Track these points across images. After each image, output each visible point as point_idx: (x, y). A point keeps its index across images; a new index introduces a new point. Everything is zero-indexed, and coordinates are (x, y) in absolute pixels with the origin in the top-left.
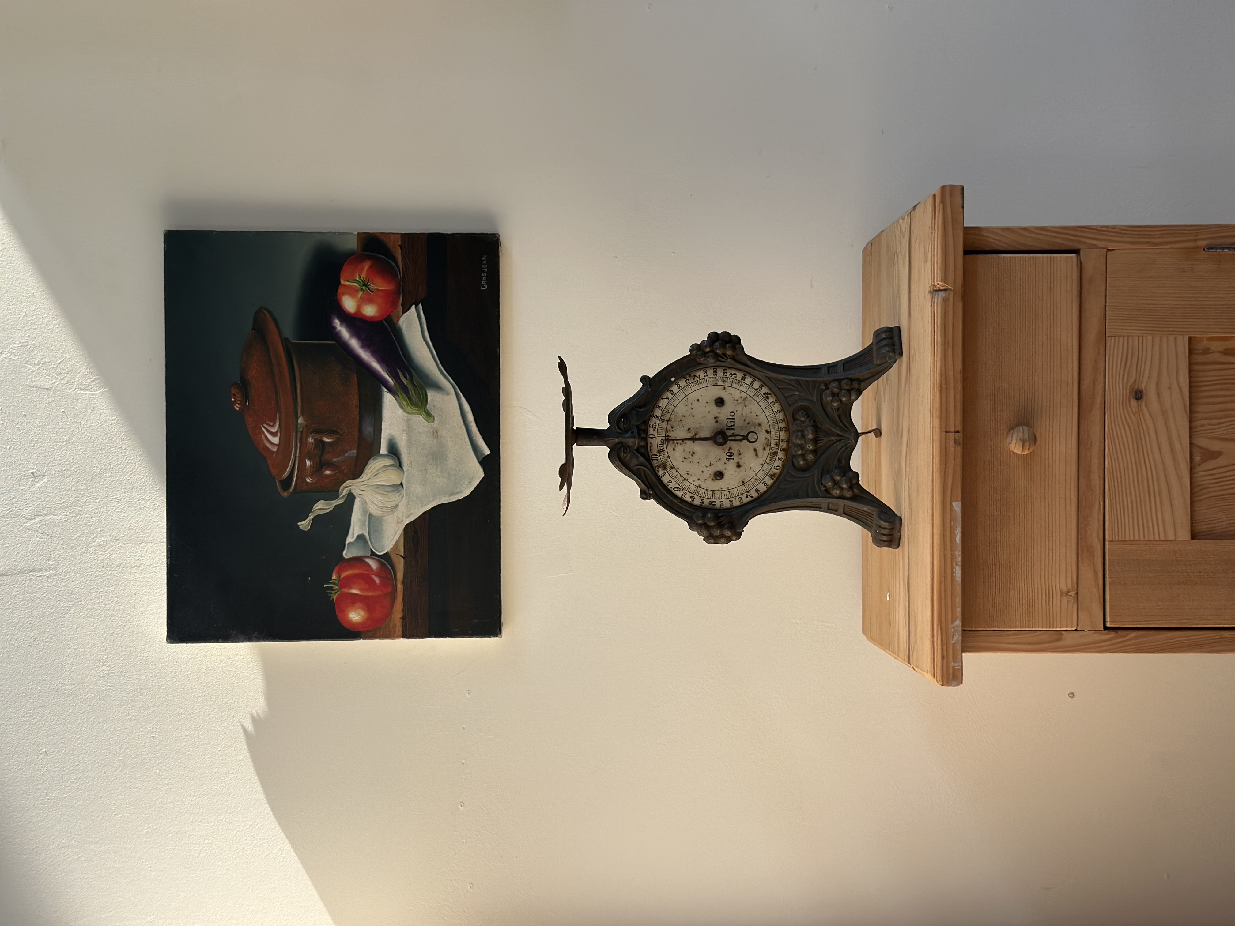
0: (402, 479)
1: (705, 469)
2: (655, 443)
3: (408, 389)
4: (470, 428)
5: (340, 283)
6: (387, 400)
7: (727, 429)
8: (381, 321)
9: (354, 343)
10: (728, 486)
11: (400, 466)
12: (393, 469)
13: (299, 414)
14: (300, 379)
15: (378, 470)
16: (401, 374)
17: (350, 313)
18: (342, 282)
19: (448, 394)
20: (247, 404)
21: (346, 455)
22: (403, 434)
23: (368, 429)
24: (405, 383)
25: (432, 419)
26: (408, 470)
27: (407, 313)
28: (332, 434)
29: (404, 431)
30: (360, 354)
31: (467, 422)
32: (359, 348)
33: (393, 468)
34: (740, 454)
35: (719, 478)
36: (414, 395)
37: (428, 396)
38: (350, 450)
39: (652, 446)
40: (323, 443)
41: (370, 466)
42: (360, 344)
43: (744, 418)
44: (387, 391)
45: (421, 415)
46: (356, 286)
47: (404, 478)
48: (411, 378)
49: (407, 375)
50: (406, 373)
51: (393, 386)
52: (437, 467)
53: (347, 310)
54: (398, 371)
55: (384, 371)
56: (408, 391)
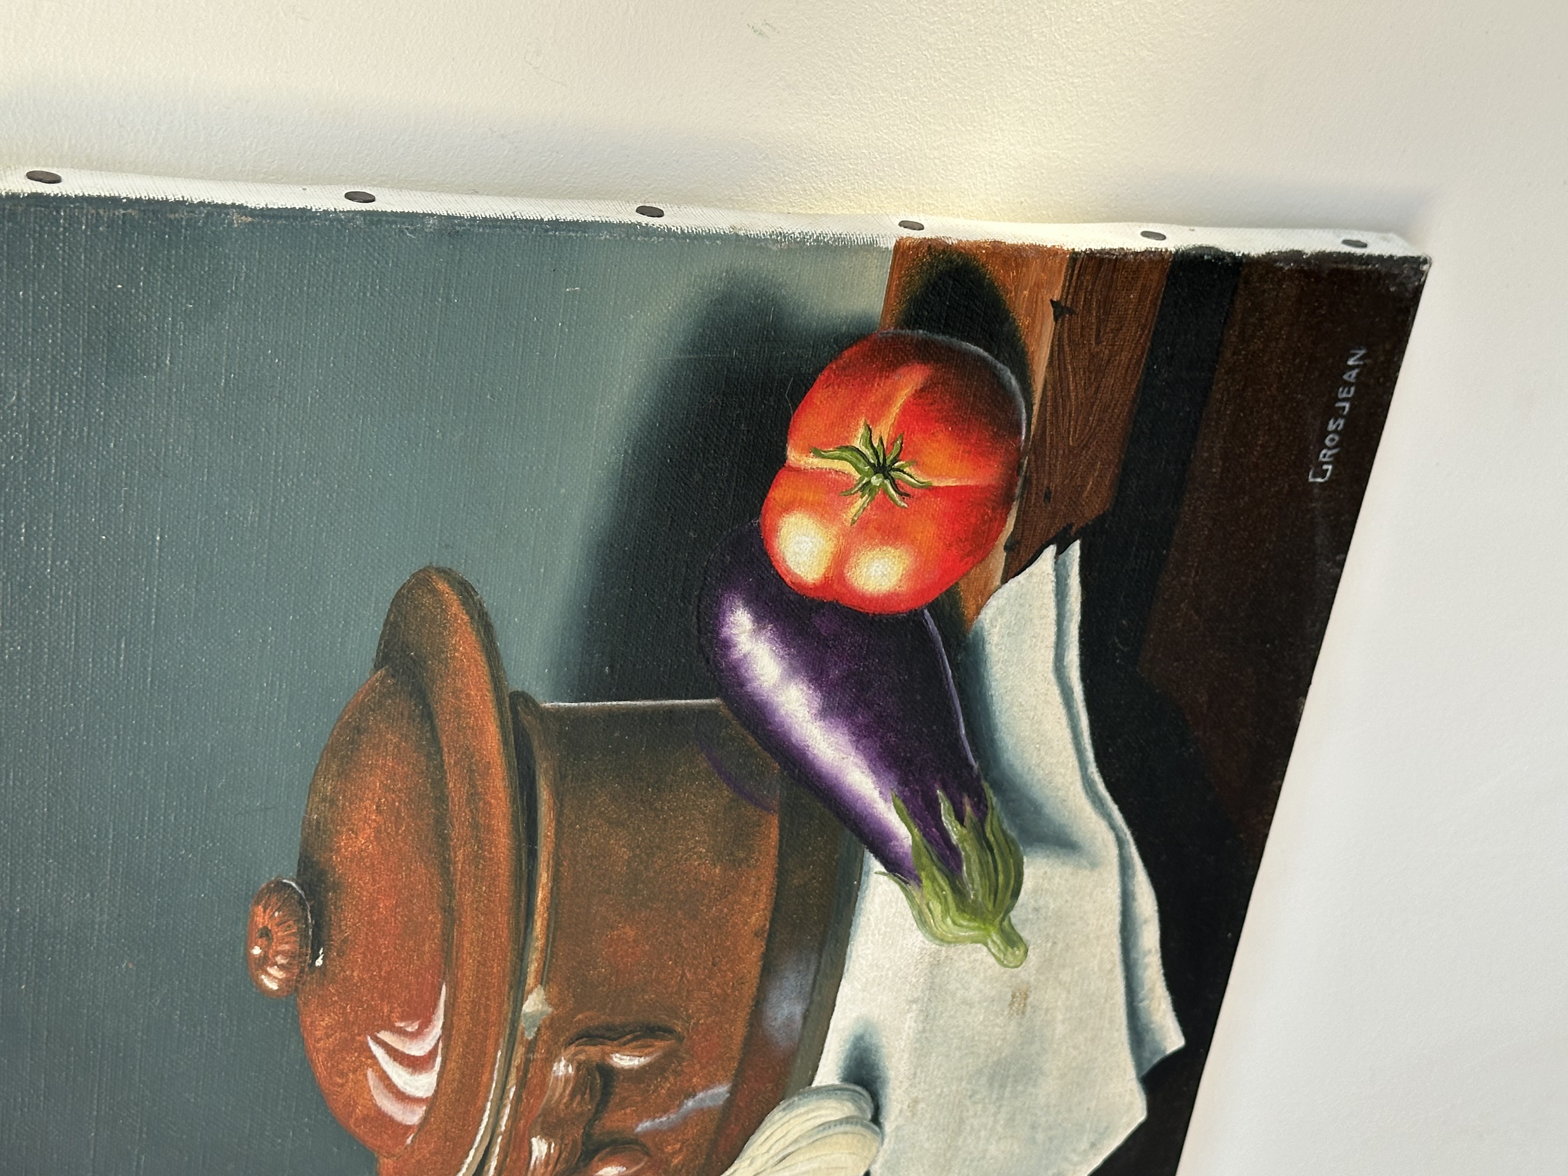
0: (874, 1161)
3: (958, 855)
4: (1140, 973)
5: (784, 458)
6: (877, 900)
8: (915, 616)
11: (876, 1120)
12: (846, 1133)
13: (531, 980)
14: (557, 846)
15: (795, 1141)
16: (945, 807)
17: (802, 586)
18: (794, 456)
19: (1094, 865)
20: (319, 962)
21: (690, 1103)
22: (909, 1011)
23: (785, 1008)
24: (954, 838)
25: (1022, 950)
26: (898, 1128)
27: (1021, 577)
28: (649, 1041)
29: (915, 1001)
30: (810, 742)
31: (1134, 955)
32: (808, 717)
33: (848, 1128)
36: (977, 878)
37: (1025, 877)
38: (706, 1088)
40: (608, 1073)
41: (768, 1133)
42: (816, 704)
44: (883, 870)
45: (986, 945)
46: (849, 475)
47: (881, 1153)
48: (982, 821)
49: (968, 809)
50: (966, 800)
51: (910, 851)
52: (1001, 1106)
53: (788, 571)
54: (937, 797)
55: (886, 801)
56: (960, 867)
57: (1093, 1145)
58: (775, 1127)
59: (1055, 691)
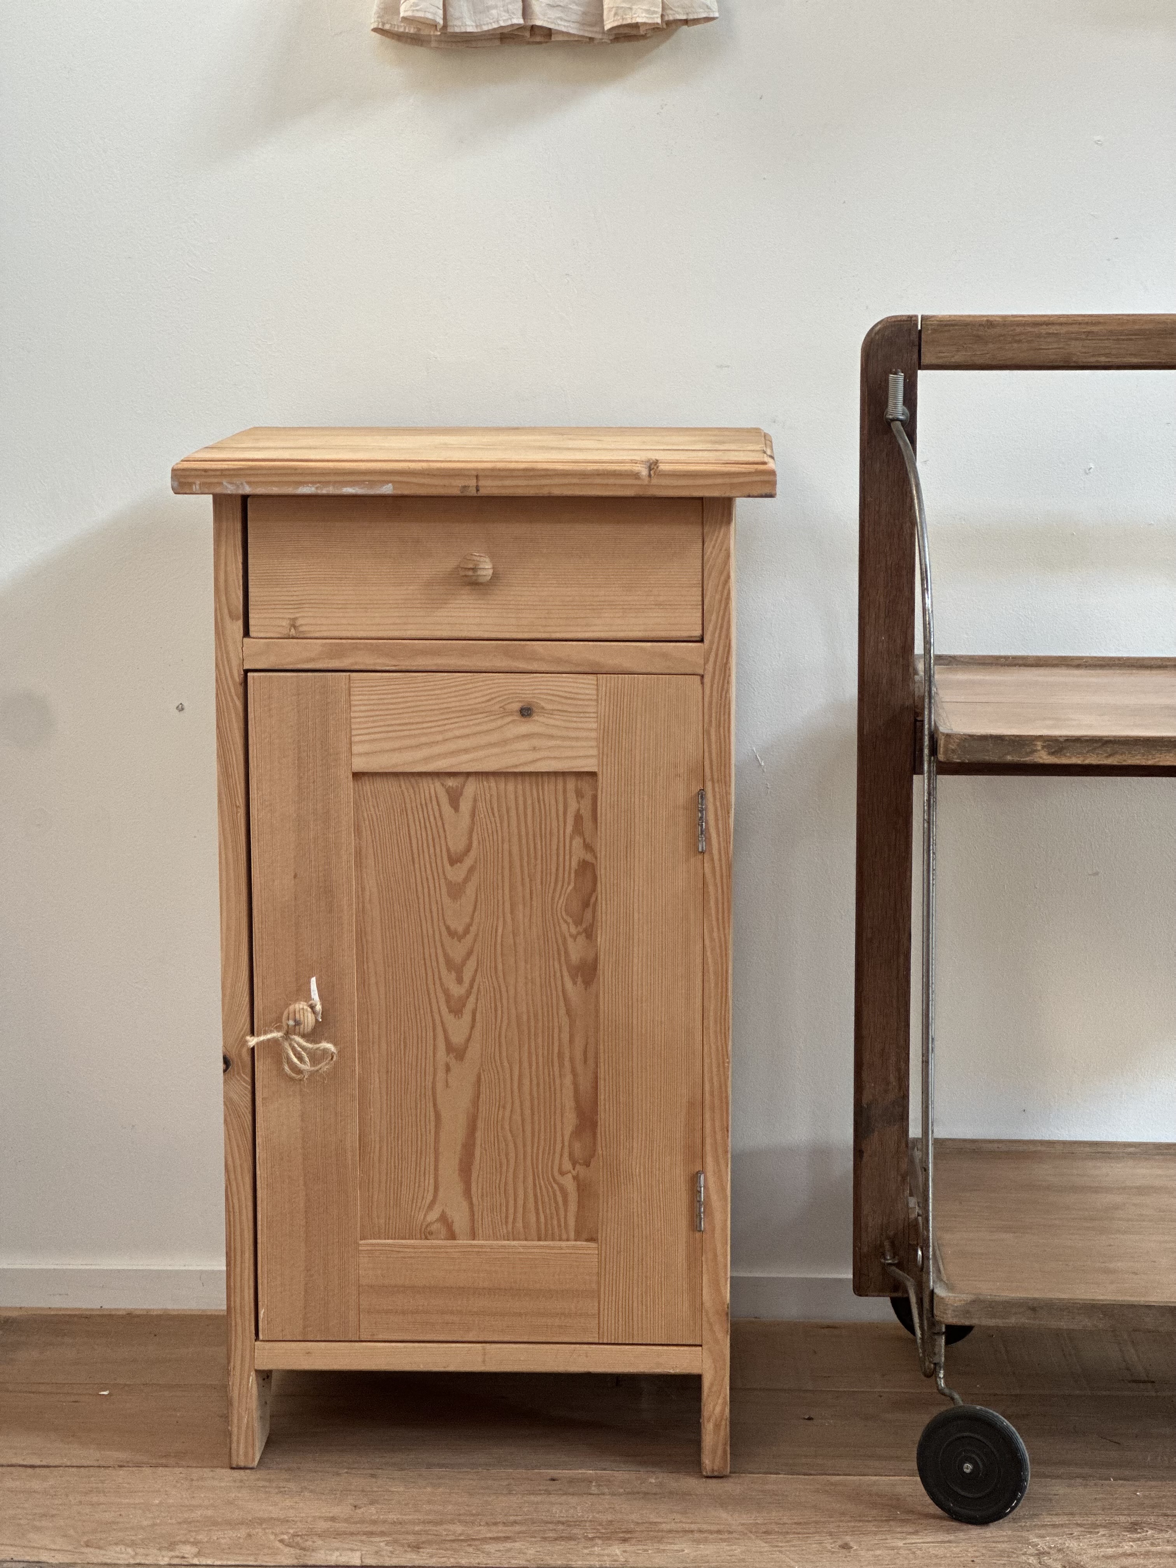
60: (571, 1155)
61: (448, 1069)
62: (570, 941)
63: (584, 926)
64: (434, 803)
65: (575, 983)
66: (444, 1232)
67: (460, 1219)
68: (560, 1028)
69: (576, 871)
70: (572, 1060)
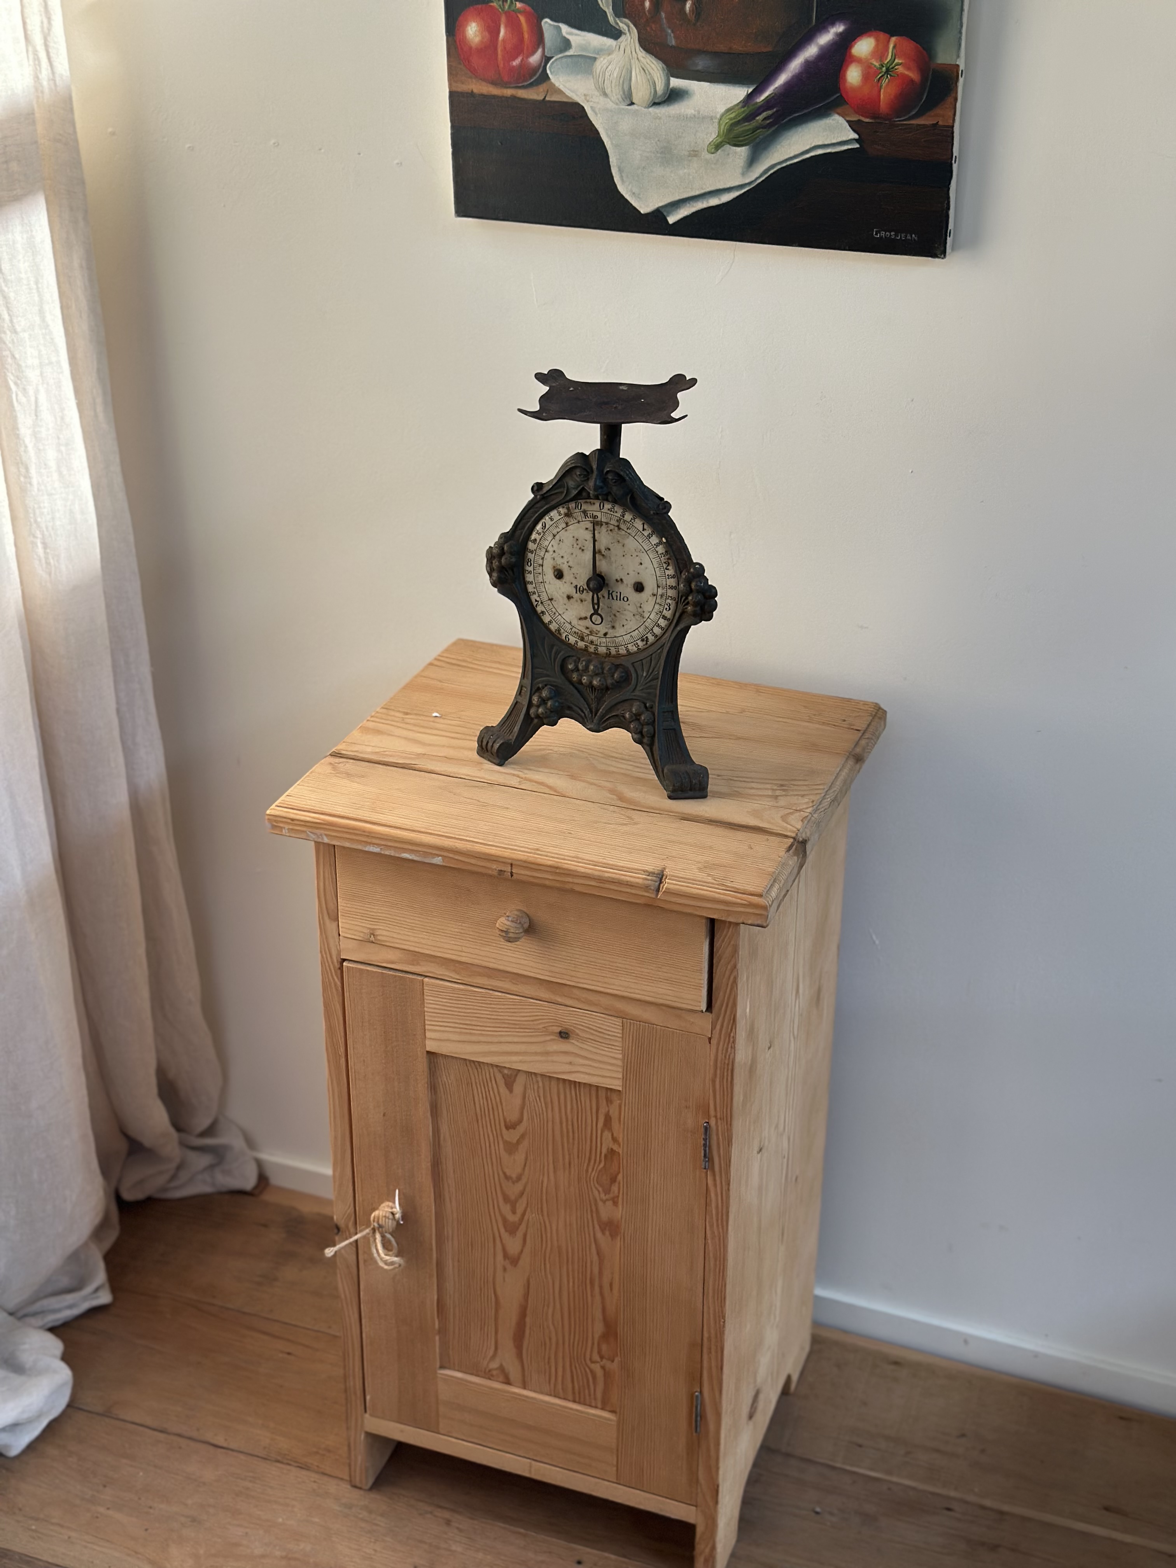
0: (638, 105)
1: (565, 560)
2: (594, 508)
3: (751, 121)
4: (701, 200)
5: (892, 35)
6: (737, 92)
7: (609, 591)
8: (838, 90)
9: (811, 51)
10: (548, 582)
11: (655, 104)
15: (650, 74)
16: (770, 112)
17: (851, 48)
18: (893, 39)
19: (743, 174)
21: (670, 31)
22: (695, 111)
23: (701, 63)
24: (758, 118)
25: (713, 152)
26: (650, 113)
27: (848, 127)
28: (695, 13)
29: (699, 112)
30: (797, 59)
31: (708, 196)
32: (806, 57)
33: (652, 93)
34: (582, 601)
35: (556, 573)
36: (742, 129)
37: (741, 148)
38: (674, 37)
39: (591, 504)
41: (654, 62)
42: (811, 59)
43: (621, 612)
44: (749, 93)
45: (717, 137)
46: (886, 59)
47: (640, 107)
48: (762, 128)
49: (768, 122)
50: (771, 120)
51: (755, 101)
52: (654, 153)
53: (856, 43)
54: (773, 109)
55: (774, 90)
56: (747, 122)
57: (634, 193)
58: (657, 65)
59: (808, 147)
60: (599, 1352)
61: (505, 1269)
62: (600, 1204)
63: (611, 1195)
64: (494, 1082)
65: (604, 1234)
66: (501, 1379)
67: (514, 1370)
68: (592, 1262)
69: (606, 1156)
70: (601, 1287)
